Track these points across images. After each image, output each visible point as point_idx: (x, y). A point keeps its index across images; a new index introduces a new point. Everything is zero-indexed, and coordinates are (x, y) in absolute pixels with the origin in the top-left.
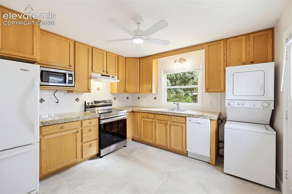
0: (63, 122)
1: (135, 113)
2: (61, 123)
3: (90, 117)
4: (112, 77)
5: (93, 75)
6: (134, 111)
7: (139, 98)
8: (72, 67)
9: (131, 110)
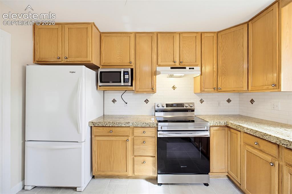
0: (111, 126)
1: (232, 130)
2: (109, 127)
3: (143, 124)
4: (190, 68)
5: (159, 69)
6: (230, 125)
7: (252, 101)
8: (132, 64)
9: (223, 123)
